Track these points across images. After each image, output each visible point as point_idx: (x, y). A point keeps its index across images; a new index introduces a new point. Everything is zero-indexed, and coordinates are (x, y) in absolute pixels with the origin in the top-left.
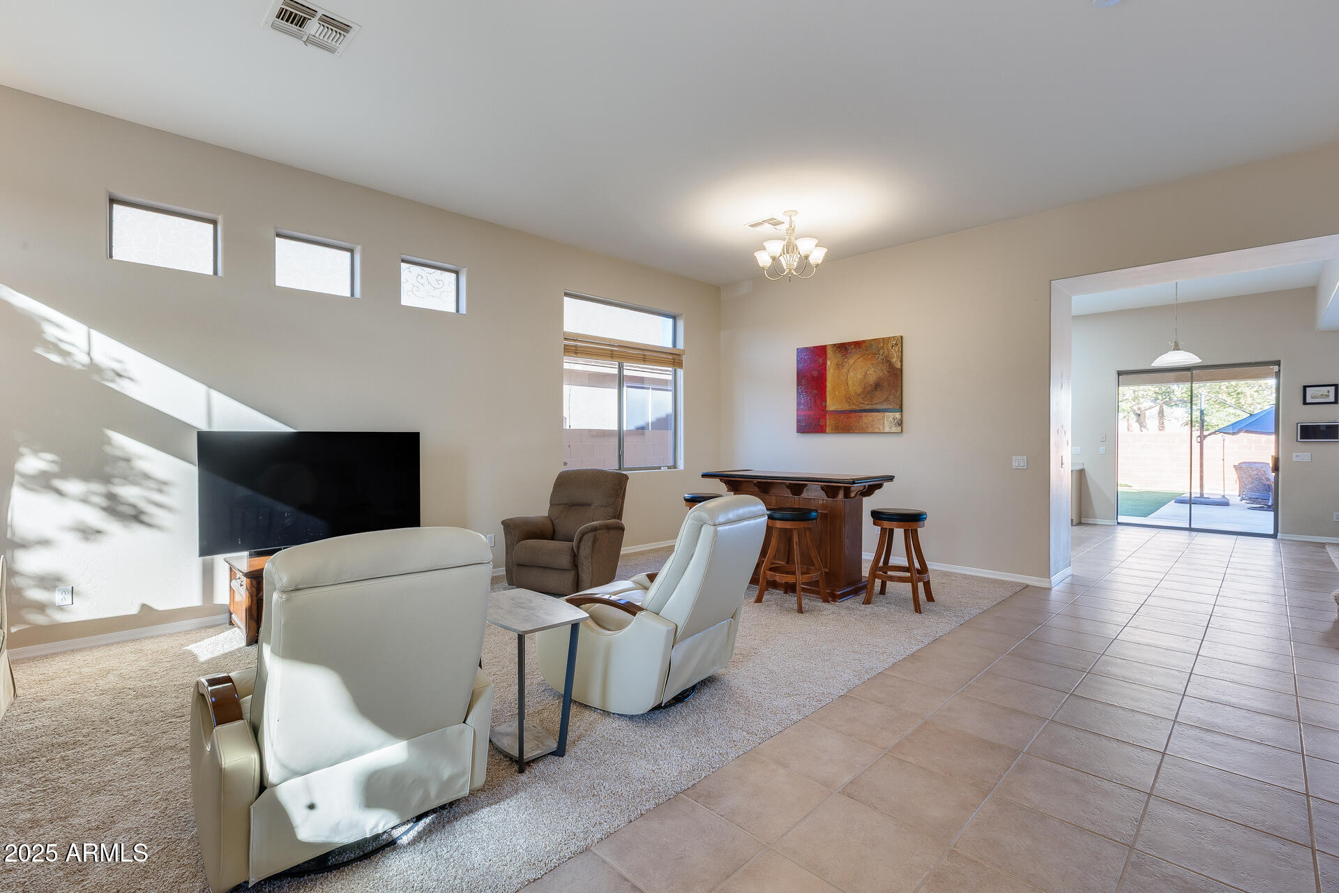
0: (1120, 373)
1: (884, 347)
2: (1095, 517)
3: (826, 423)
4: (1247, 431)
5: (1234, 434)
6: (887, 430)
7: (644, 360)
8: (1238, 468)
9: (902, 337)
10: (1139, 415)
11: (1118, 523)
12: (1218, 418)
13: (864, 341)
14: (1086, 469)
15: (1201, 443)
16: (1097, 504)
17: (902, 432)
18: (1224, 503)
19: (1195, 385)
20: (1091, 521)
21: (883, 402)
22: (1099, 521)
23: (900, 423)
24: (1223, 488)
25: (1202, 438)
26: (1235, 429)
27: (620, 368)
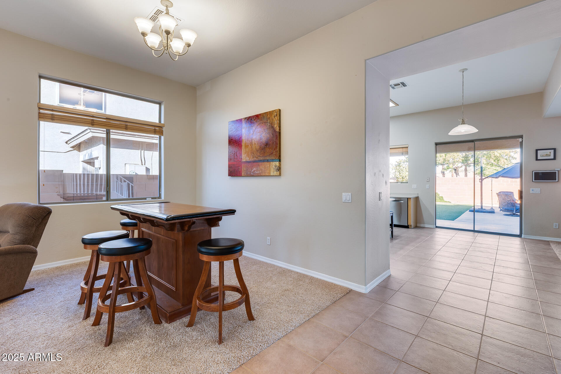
0: (437, 144)
1: (270, 117)
2: (424, 223)
3: (242, 169)
4: (503, 177)
5: (496, 178)
6: (272, 174)
7: (126, 128)
8: (499, 194)
9: (280, 110)
10: (456, 170)
11: (436, 227)
12: (489, 171)
13: (260, 114)
14: (419, 197)
15: (481, 182)
16: (425, 216)
17: (280, 175)
18: (492, 212)
19: (478, 153)
20: (422, 225)
21: (270, 155)
22: (426, 226)
23: (279, 169)
24: (491, 203)
25: (482, 180)
26: (497, 175)
27: (108, 133)
